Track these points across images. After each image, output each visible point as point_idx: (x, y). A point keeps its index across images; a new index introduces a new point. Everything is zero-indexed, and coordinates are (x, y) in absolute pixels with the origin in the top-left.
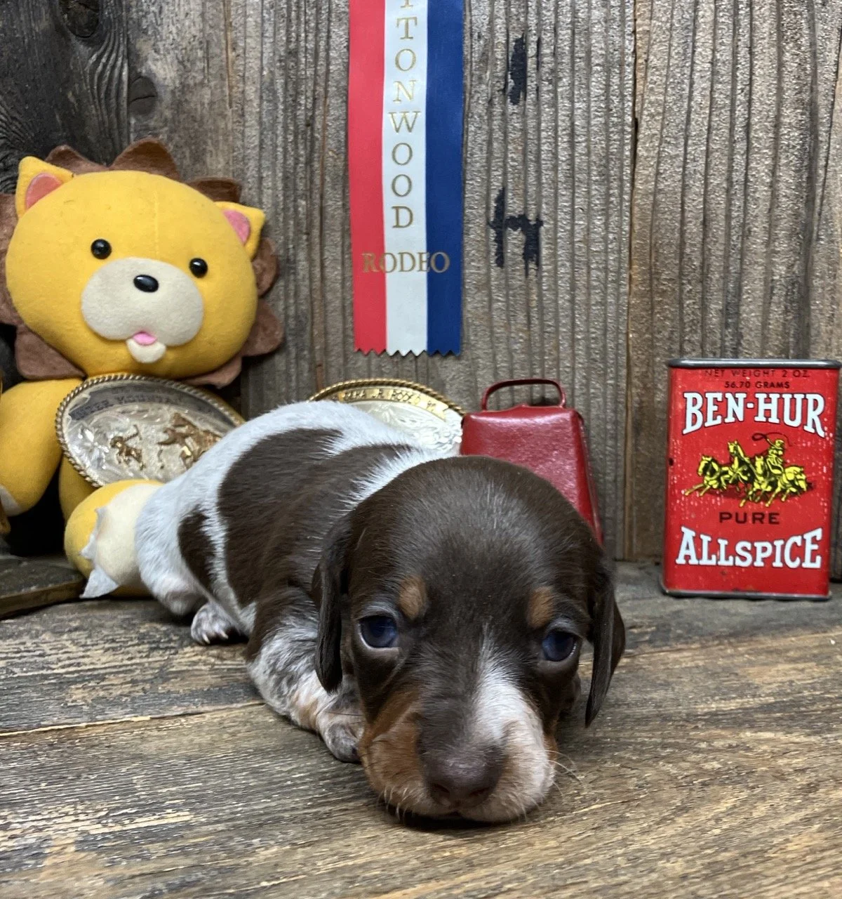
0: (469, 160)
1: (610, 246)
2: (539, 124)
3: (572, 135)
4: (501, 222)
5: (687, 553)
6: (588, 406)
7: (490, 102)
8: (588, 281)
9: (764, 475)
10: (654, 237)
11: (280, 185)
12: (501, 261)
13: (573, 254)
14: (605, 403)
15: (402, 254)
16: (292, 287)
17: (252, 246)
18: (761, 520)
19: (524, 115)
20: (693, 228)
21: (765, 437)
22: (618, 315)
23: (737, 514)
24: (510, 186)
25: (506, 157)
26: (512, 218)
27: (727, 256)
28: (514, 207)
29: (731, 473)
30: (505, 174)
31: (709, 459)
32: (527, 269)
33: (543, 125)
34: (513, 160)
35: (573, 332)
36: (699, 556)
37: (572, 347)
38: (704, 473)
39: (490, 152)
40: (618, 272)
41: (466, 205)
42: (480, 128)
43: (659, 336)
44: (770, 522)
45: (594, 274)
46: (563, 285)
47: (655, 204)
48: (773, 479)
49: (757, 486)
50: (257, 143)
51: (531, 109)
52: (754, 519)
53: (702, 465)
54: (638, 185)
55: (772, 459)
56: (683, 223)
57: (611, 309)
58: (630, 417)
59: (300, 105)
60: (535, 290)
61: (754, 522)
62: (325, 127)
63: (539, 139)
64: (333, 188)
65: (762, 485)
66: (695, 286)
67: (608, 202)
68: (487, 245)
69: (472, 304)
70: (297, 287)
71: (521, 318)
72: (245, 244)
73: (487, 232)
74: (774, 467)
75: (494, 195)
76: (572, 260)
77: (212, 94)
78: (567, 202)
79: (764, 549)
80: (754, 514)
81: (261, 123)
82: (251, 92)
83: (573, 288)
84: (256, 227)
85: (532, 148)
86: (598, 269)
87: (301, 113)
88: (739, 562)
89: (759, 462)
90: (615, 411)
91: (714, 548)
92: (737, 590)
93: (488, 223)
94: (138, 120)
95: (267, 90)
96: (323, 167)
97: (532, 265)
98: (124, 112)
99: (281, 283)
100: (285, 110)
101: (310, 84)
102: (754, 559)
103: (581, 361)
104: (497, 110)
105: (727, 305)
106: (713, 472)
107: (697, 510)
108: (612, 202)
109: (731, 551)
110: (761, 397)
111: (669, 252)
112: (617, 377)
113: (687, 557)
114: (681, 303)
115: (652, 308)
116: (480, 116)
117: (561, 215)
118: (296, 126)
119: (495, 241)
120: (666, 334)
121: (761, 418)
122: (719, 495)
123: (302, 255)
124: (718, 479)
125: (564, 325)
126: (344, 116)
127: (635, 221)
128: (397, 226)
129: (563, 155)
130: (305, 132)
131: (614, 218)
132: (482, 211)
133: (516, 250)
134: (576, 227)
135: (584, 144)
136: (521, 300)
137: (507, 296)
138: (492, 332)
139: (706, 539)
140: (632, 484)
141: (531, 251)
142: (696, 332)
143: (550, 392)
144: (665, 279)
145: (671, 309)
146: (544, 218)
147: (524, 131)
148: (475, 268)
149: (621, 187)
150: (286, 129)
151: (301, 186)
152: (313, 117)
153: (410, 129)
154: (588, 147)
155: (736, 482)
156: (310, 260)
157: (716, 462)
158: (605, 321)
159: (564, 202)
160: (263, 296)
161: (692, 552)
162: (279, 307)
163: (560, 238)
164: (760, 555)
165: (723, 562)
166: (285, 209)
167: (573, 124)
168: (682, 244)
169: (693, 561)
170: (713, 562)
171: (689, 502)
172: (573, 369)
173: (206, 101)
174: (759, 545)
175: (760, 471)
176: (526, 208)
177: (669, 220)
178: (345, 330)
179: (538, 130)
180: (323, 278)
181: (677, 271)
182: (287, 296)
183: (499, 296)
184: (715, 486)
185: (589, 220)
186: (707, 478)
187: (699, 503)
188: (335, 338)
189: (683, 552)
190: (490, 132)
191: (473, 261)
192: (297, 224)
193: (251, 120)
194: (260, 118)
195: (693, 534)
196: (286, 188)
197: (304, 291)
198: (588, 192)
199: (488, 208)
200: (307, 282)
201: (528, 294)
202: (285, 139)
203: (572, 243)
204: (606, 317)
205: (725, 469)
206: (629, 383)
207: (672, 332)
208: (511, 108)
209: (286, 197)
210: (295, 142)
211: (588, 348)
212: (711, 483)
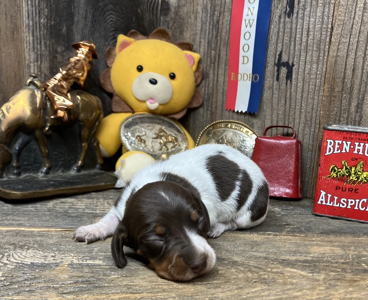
0: (270, 39)
1: (318, 76)
2: (297, 26)
3: (308, 31)
4: (279, 64)
5: (322, 200)
6: (303, 138)
7: (280, 17)
8: (308, 89)
9: (355, 174)
10: (334, 74)
11: (206, 45)
12: (278, 79)
13: (304, 78)
14: (310, 138)
15: (244, 74)
16: (207, 83)
17: (194, 67)
18: (351, 191)
19: (292, 22)
20: (349, 72)
21: (356, 159)
22: (318, 104)
23: (342, 188)
24: (284, 50)
25: (283, 39)
26: (284, 62)
27: (360, 85)
28: (285, 59)
29: (342, 172)
30: (283, 45)
31: (334, 166)
32: (287, 83)
33: (298, 27)
34: (286, 40)
35: (301, 109)
36: (326, 202)
37: (300, 115)
38: (332, 171)
39: (278, 37)
40: (320, 87)
41: (268, 56)
42: (275, 27)
43: (332, 114)
44: (355, 192)
45: (311, 87)
46: (299, 90)
47: (336, 61)
48: (358, 176)
49: (351, 178)
50: (200, 28)
51: (294, 20)
52: (349, 190)
53: (331, 168)
54: (330, 53)
55: (358, 168)
56: (345, 69)
57: (316, 101)
58: (318, 144)
59: (215, 15)
60: (289, 91)
61: (349, 191)
62: (223, 23)
63: (296, 32)
64: (224, 47)
65: (353, 177)
66: (347, 95)
67: (319, 59)
68: (274, 72)
69: (266, 94)
70: (209, 84)
71: (283, 101)
72: (192, 67)
73: (274, 67)
74: (359, 172)
75: (278, 53)
76: (303, 81)
77: (187, 9)
78: (304, 57)
79: (352, 202)
80: (349, 189)
81: (202, 21)
82: (200, 8)
83: (303, 91)
84: (196, 61)
85: (293, 35)
86: (312, 85)
87: (215, 18)
88: (341, 206)
89: (353, 169)
90: (313, 141)
91: (332, 200)
92: (340, 216)
93: (275, 64)
94: (163, 18)
95: (205, 8)
96: (221, 39)
97: (289, 81)
98: (159, 15)
99: (204, 82)
100: (210, 17)
101: (219, 7)
102: (347, 205)
103: (303, 120)
104: (282, 20)
105: (358, 104)
106: (335, 171)
107: (328, 185)
108: (320, 59)
109: (338, 201)
110: (357, 144)
111: (339, 81)
112: (315, 128)
113: (322, 202)
114: (341, 101)
115: (331, 102)
116: (276, 22)
117: (301, 63)
118: (213, 23)
119: (277, 71)
120: (335, 113)
121: (356, 152)
122: (337, 180)
123: (211, 72)
124: (337, 174)
125: (298, 106)
126: (229, 20)
127: (328, 67)
128: (243, 63)
129: (304, 39)
130: (216, 25)
131: (320, 66)
132: (273, 59)
133: (284, 75)
134: (306, 68)
135: (312, 35)
136: (283, 94)
137: (279, 92)
138: (272, 106)
139: (329, 196)
140: (315, 169)
141: (289, 76)
142: (345, 113)
143: (290, 131)
144: (336, 91)
145: (337, 103)
146: (295, 63)
147: (291, 29)
148: (269, 81)
149: (324, 53)
150: (210, 24)
151: (213, 46)
152: (219, 20)
153: (251, 27)
154: (314, 37)
155: (343, 175)
156: (214, 73)
157: (336, 167)
158: (313, 106)
159: (303, 58)
160: (197, 86)
161: (324, 200)
162: (203, 90)
163: (300, 71)
164: (350, 204)
165: (335, 205)
166: (208, 54)
167: (309, 27)
168: (344, 78)
169: (324, 203)
170: (331, 204)
171: (325, 181)
172: (299, 123)
173: (185, 12)
174: (350, 200)
175: (353, 172)
176: (289, 59)
177: (340, 68)
178: (223, 101)
179: (296, 29)
180: (217, 81)
181: (341, 89)
182: (205, 86)
183: (276, 92)
184: (335, 176)
185: (311, 66)
186: (332, 173)
187: (328, 182)
188: (219, 104)
189: (320, 199)
190: (279, 29)
191: (268, 78)
192: (211, 60)
193: (199, 20)
194: (202, 19)
195: (325, 193)
196: (208, 46)
197: (211, 85)
198: (312, 55)
199: (275, 58)
200: (212, 82)
201: (286, 93)
202: (209, 27)
203: (304, 74)
204: (313, 104)
205: (340, 170)
206: (319, 130)
207: (337, 112)
208: (287, 19)
209: (208, 49)
210: (212, 29)
211: (306, 115)
212: (334, 175)
